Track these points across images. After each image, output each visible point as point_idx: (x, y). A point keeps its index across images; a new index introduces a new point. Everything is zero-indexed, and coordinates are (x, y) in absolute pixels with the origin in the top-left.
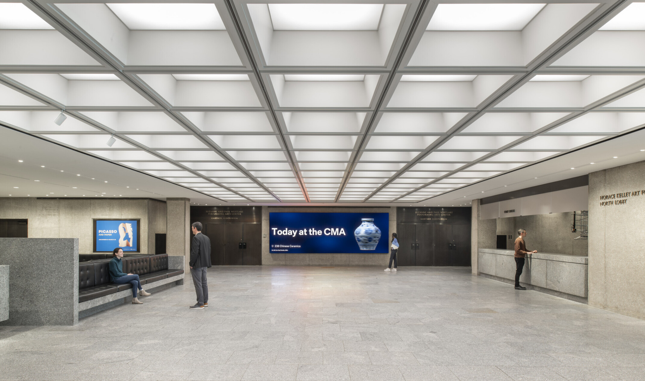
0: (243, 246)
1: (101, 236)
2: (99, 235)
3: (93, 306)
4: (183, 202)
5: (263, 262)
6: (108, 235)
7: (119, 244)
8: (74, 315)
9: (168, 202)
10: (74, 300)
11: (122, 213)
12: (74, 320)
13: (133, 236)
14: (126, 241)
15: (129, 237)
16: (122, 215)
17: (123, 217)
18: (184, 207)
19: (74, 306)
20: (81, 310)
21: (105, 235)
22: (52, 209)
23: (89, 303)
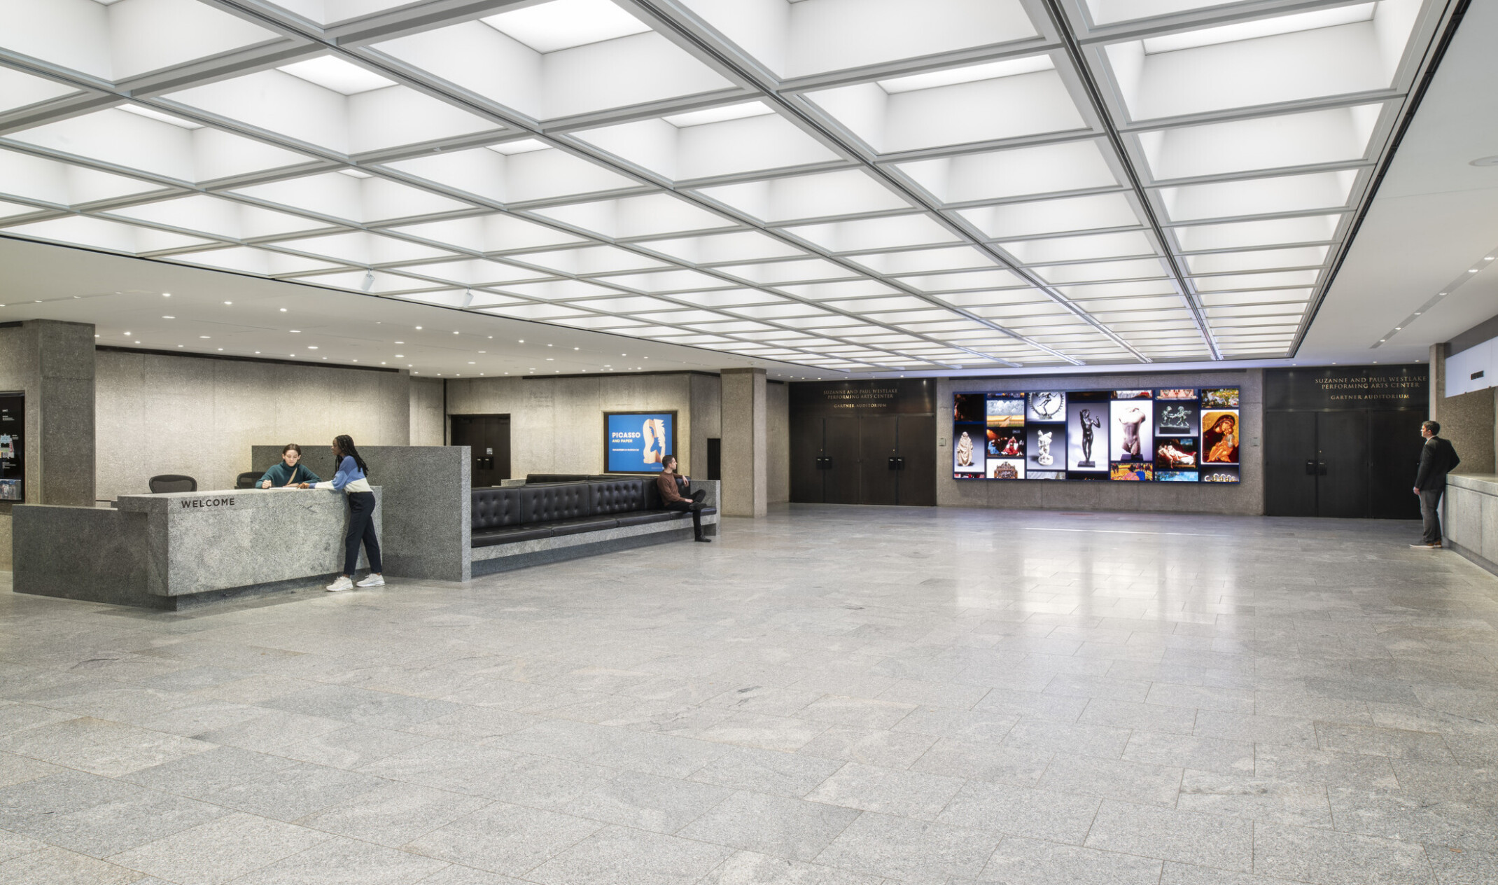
0: (896, 466)
1: (616, 443)
2: (613, 441)
3: (499, 556)
4: (749, 376)
5: (939, 500)
6: (627, 440)
7: (644, 458)
8: (463, 567)
9: (723, 376)
10: (463, 543)
11: (649, 401)
12: (463, 574)
13: (666, 443)
14: (655, 452)
15: (660, 445)
16: (647, 404)
17: (650, 408)
18: (751, 386)
19: (463, 552)
20: (475, 560)
21: (622, 440)
22: (544, 395)
23: (492, 551)
